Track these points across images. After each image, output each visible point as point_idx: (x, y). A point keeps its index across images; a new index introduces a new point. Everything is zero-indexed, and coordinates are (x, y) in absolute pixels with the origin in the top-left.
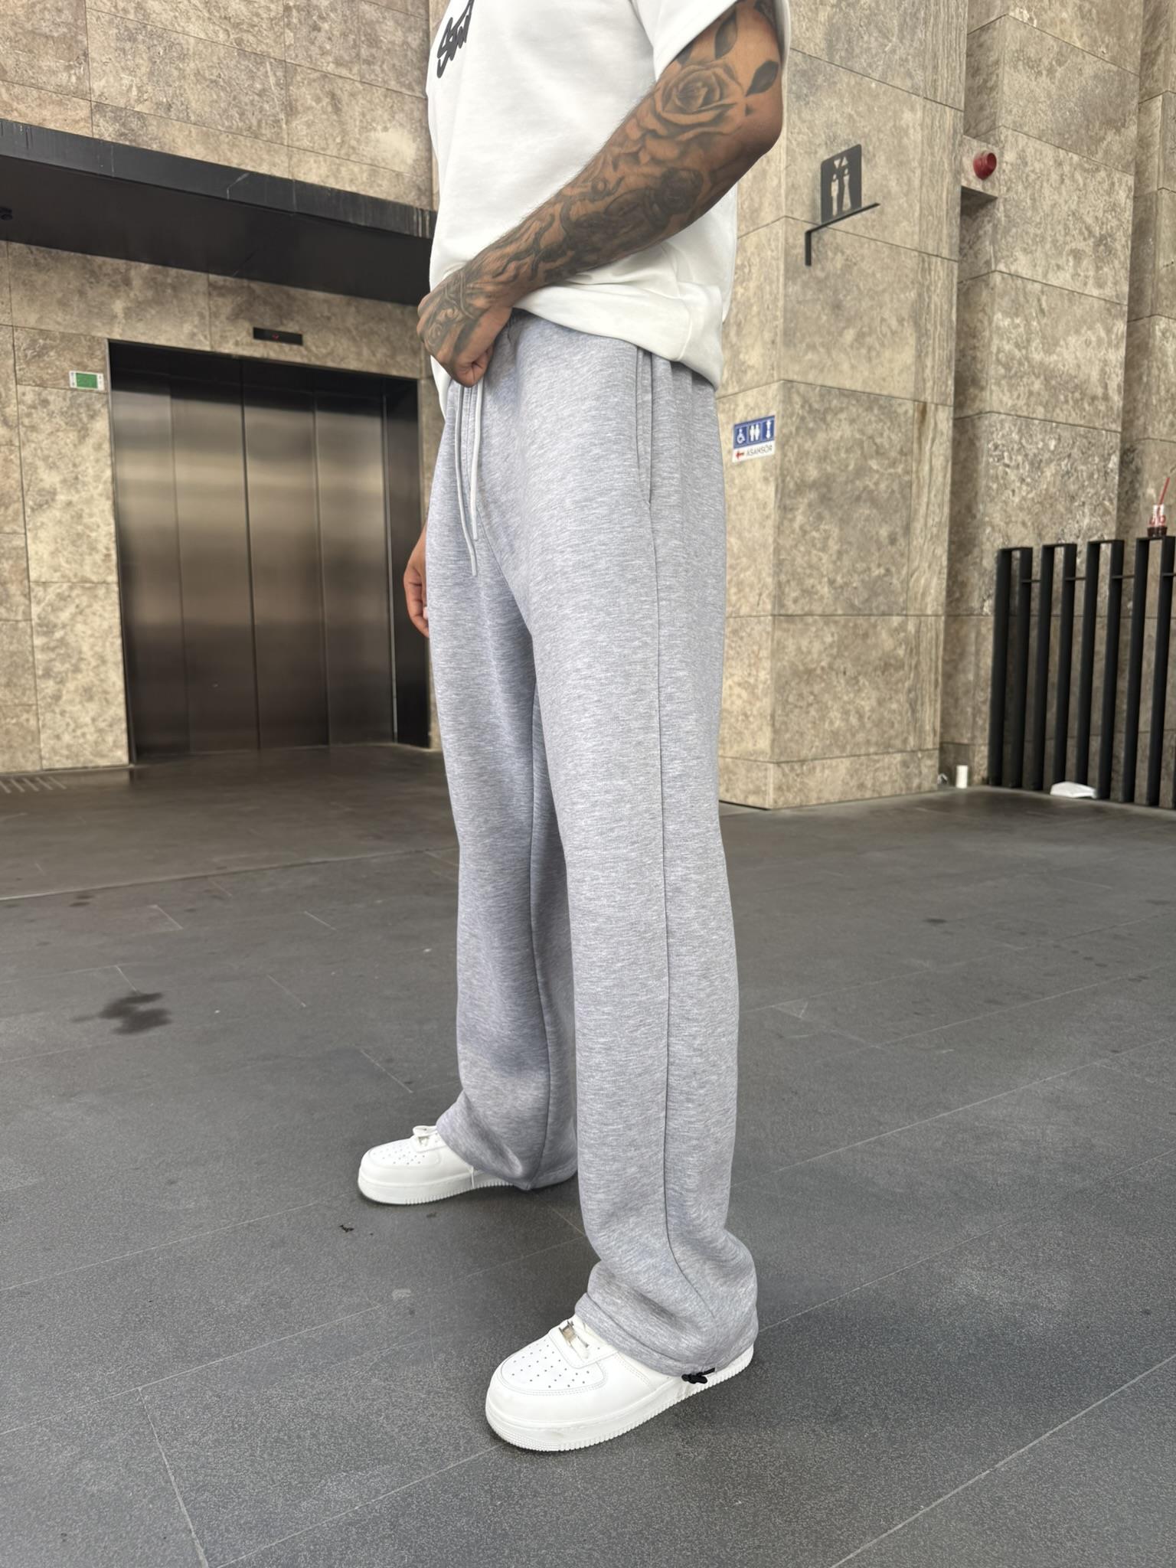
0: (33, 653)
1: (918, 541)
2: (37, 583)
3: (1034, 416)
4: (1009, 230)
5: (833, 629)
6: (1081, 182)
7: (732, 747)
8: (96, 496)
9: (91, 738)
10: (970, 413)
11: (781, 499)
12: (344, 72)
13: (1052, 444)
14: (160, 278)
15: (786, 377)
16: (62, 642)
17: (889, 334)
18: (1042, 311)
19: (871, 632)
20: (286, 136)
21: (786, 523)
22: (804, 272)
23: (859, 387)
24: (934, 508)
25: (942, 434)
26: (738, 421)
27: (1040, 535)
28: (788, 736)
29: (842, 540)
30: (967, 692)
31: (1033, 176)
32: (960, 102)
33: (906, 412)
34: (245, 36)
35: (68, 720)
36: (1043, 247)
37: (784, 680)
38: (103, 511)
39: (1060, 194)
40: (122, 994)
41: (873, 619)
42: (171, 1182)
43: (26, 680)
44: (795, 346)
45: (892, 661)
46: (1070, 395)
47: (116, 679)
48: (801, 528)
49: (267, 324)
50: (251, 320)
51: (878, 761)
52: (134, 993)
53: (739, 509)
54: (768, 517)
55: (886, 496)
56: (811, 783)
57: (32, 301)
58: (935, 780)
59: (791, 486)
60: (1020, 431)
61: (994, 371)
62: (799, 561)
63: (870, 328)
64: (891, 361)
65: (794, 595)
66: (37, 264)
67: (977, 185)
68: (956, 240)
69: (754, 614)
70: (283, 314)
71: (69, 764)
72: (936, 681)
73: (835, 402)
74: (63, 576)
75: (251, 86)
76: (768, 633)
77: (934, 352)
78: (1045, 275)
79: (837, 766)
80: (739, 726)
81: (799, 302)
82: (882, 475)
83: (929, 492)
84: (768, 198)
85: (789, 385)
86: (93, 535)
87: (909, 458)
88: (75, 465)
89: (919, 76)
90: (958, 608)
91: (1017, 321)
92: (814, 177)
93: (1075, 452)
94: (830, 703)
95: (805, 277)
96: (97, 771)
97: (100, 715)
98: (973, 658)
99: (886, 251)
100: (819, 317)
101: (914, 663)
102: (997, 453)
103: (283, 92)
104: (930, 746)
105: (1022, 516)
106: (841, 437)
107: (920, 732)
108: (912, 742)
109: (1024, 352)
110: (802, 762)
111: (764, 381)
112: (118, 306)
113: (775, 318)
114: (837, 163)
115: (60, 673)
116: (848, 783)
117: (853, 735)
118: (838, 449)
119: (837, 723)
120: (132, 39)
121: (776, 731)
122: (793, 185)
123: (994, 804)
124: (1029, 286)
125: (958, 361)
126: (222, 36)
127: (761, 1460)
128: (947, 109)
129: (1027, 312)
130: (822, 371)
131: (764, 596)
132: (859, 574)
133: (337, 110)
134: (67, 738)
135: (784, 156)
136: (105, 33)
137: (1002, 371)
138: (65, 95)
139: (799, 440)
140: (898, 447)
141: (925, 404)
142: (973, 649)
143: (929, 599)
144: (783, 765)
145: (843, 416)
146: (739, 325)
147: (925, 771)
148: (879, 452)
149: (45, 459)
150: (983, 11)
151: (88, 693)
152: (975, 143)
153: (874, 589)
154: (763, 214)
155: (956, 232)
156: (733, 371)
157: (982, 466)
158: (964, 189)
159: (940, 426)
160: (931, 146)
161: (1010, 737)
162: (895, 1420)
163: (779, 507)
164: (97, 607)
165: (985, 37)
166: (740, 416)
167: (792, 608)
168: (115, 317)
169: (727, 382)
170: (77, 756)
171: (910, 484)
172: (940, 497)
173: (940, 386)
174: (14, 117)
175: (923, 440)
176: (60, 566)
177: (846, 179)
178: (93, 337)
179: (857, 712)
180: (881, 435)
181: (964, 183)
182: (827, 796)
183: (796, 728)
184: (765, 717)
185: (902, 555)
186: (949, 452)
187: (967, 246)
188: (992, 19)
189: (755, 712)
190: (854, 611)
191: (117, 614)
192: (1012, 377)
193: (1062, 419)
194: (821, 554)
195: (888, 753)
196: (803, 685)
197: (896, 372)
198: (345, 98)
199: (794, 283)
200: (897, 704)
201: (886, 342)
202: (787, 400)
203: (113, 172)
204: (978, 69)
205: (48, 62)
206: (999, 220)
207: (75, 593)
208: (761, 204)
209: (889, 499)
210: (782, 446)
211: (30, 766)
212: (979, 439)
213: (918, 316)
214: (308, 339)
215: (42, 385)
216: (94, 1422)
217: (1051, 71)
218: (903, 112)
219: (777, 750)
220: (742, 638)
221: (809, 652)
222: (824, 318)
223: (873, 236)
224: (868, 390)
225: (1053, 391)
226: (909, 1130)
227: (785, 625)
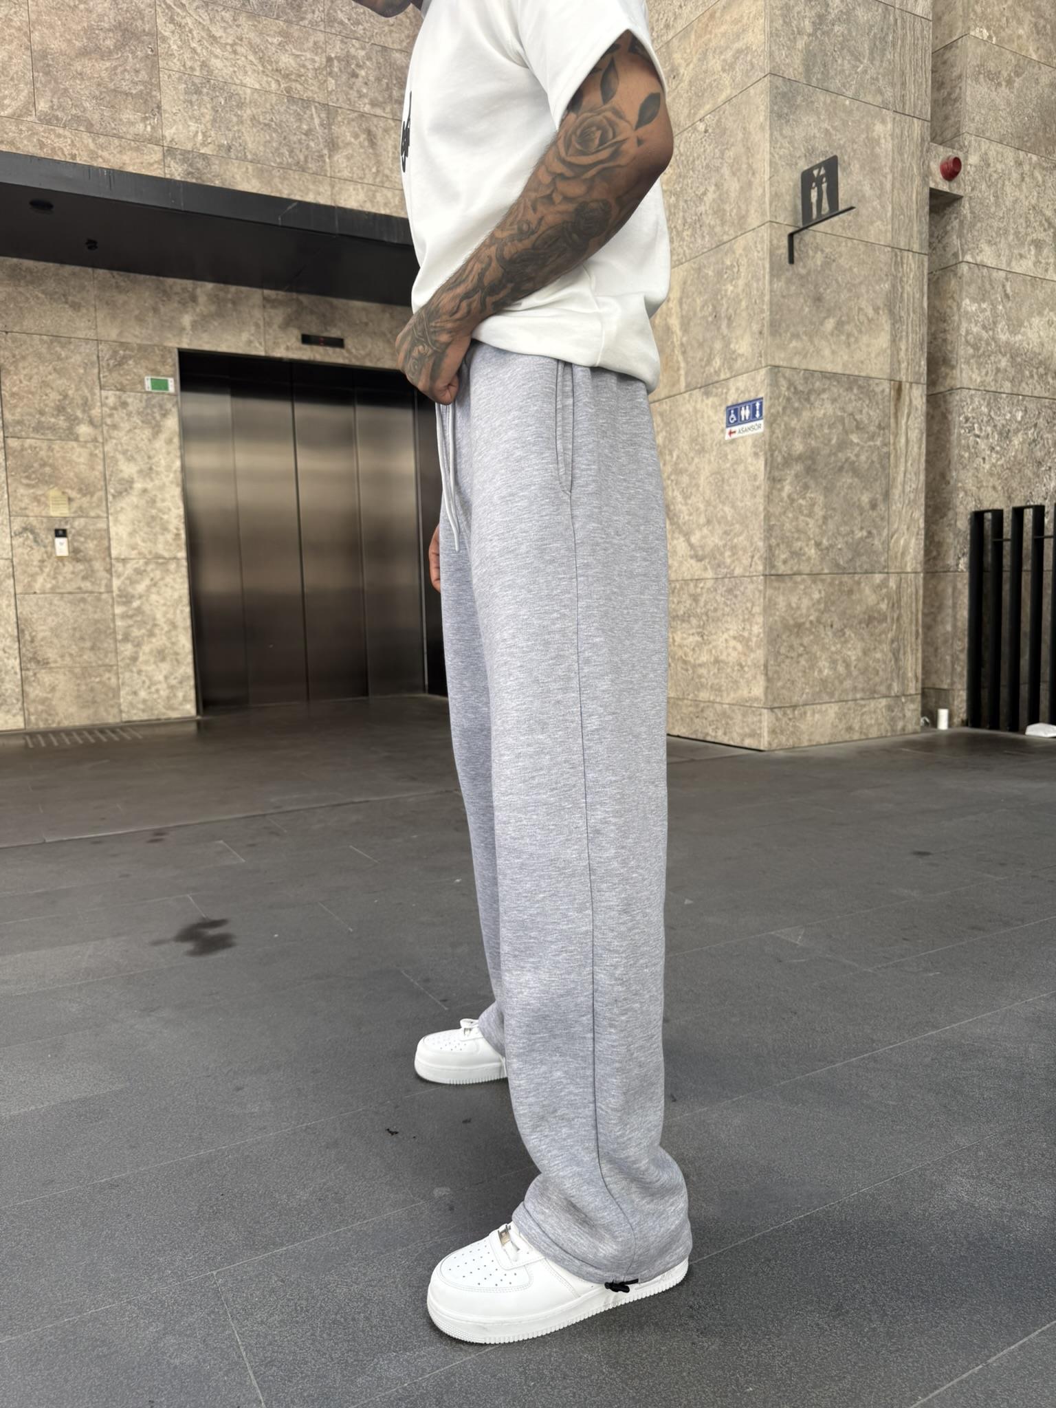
0: (114, 620)
1: (896, 506)
2: (117, 559)
3: (1002, 390)
4: (974, 226)
5: (820, 586)
6: (1040, 179)
7: (728, 694)
8: (167, 484)
9: (164, 693)
10: (942, 389)
11: (770, 472)
12: (379, 111)
13: (1019, 415)
14: (221, 294)
15: (773, 363)
16: (139, 610)
17: (866, 321)
18: (1007, 296)
19: (855, 588)
20: (329, 169)
21: (775, 492)
22: (788, 270)
23: (839, 370)
24: (912, 476)
25: (917, 409)
26: (729, 404)
27: (1009, 498)
28: (780, 684)
29: (826, 506)
30: (945, 642)
31: (995, 176)
32: (926, 113)
33: (883, 391)
34: (294, 85)
35: (144, 678)
36: (1006, 239)
37: (775, 633)
38: (173, 497)
39: (1021, 190)
40: (192, 918)
41: (857, 577)
42: (238, 1089)
43: (108, 644)
44: (780, 335)
45: (876, 615)
46: (1035, 370)
47: (185, 642)
48: (789, 496)
49: (314, 330)
50: (299, 328)
51: (864, 706)
52: (204, 919)
53: (732, 481)
54: (758, 488)
55: (866, 466)
56: (803, 727)
57: (114, 317)
58: (918, 723)
59: (779, 459)
60: (989, 404)
61: (963, 351)
62: (787, 526)
63: (848, 316)
64: (868, 345)
65: (783, 556)
66: (118, 287)
67: (944, 186)
68: (926, 236)
69: (747, 574)
70: (326, 321)
71: (145, 717)
72: (917, 632)
73: (818, 384)
74: (140, 553)
75: (299, 127)
76: (760, 591)
77: (907, 336)
78: (1009, 264)
79: (826, 710)
80: (735, 675)
81: (784, 297)
82: (862, 447)
83: (906, 462)
84: (754, 207)
85: (776, 370)
86: (165, 517)
87: (886, 431)
88: (149, 457)
89: (889, 93)
90: (935, 565)
91: (984, 306)
92: (795, 185)
93: (1041, 422)
94: (818, 654)
95: (789, 274)
96: (169, 723)
97: (172, 674)
98: (950, 611)
99: (862, 247)
100: (802, 309)
101: (895, 616)
102: (968, 425)
103: (326, 131)
104: (912, 691)
105: (993, 481)
106: (824, 414)
107: (902, 678)
108: (896, 688)
109: (991, 333)
110: (794, 707)
111: (753, 367)
112: (187, 320)
113: (762, 311)
114: (815, 172)
115: (137, 637)
116: (837, 726)
117: (841, 682)
118: (822, 426)
119: (826, 672)
120: (198, 92)
121: (768, 680)
122: (776, 194)
123: (973, 744)
124: (995, 274)
125: (930, 343)
126: (274, 86)
127: (769, 1350)
128: (915, 120)
129: (993, 297)
130: (805, 356)
131: (756, 558)
132: (843, 536)
133: (372, 143)
134: (143, 694)
135: (767, 169)
136: (175, 89)
137: (971, 351)
138: (141, 142)
139: (786, 418)
140: (877, 423)
141: (900, 383)
142: (950, 603)
143: (908, 558)
144: (776, 710)
145: (825, 396)
146: (729, 319)
147: (908, 714)
148: (859, 427)
149: (124, 452)
150: (947, 32)
151: (161, 655)
152: (941, 149)
153: (857, 549)
154: (749, 220)
155: (926, 228)
156: (725, 359)
157: (954, 438)
158: (931, 190)
159: (915, 402)
160: (901, 154)
161: (986, 682)
162: (893, 1316)
163: (769, 478)
164: (168, 579)
165: (948, 55)
166: (732, 399)
167: (782, 569)
168: (183, 329)
169: (720, 370)
170: (152, 709)
171: (888, 454)
172: (916, 466)
173: (914, 366)
174: (99, 163)
175: (899, 414)
176: (137, 544)
177: (824, 186)
178: (165, 347)
179: (844, 661)
180: (861, 412)
181: (932, 185)
182: (818, 738)
183: (788, 676)
184: (759, 667)
185: (882, 519)
186: (924, 426)
187: (936, 240)
188: (955, 38)
189: (749, 663)
190: (840, 570)
191: (186, 586)
192: (980, 355)
193: (1027, 391)
194: (808, 519)
195: (874, 698)
196: (793, 637)
197: (873, 355)
198: (379, 133)
199: (779, 280)
200: (882, 653)
201: (863, 329)
202: (774, 384)
203: (182, 206)
204: (943, 83)
205: (128, 115)
206: (965, 217)
207: (150, 568)
208: (747, 211)
209: (868, 469)
210: (770, 424)
211: (111, 718)
212: (950, 413)
213: (892, 305)
214: (349, 342)
215: (122, 389)
216: (176, 1301)
217: (1010, 82)
218: (874, 125)
219: (770, 697)
220: (736, 596)
221: (798, 608)
222: (807, 310)
223: (850, 235)
224: (847, 372)
225: (1019, 368)
226: (899, 1047)
227: (776, 584)
